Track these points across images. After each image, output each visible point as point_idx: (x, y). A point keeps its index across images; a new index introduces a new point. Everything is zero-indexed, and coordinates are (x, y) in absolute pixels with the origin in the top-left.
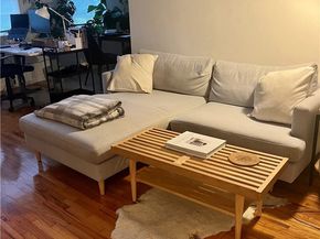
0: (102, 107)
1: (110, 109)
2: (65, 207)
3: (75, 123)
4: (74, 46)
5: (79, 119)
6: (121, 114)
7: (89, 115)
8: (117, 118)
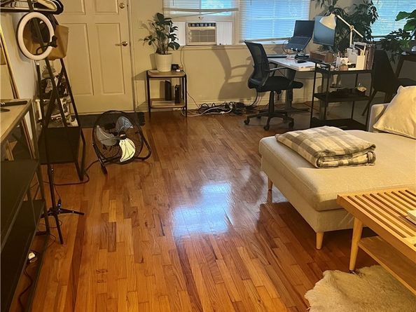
0: (348, 146)
1: (357, 151)
2: (274, 246)
3: (309, 157)
4: (354, 66)
5: (315, 154)
6: (370, 161)
7: (327, 152)
8: (363, 164)
